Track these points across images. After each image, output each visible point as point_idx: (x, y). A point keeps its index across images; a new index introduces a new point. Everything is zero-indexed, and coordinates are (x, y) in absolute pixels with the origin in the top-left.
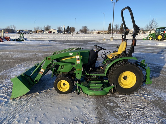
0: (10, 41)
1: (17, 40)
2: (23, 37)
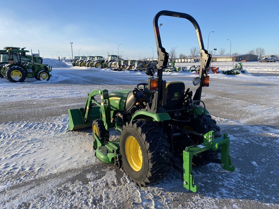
0: (218, 74)
1: (229, 73)
2: (241, 68)
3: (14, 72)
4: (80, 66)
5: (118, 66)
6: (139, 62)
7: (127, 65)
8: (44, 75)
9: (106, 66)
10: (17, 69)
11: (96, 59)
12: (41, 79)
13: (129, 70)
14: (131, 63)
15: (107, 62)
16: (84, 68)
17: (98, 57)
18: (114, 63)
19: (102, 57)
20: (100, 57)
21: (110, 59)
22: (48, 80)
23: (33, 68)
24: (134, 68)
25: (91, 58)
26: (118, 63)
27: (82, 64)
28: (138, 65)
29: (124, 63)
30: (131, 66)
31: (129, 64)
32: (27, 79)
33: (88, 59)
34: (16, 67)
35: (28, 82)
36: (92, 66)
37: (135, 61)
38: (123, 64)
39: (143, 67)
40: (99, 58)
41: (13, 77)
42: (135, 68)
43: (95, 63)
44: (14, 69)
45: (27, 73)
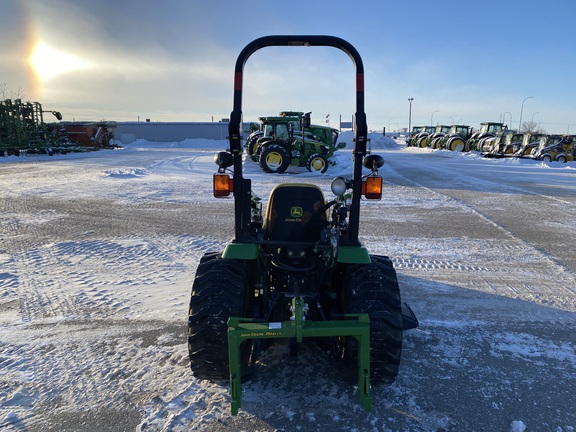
3: (271, 155)
4: (421, 146)
5: (497, 148)
6: (552, 138)
7: (520, 146)
8: (318, 163)
9: (472, 147)
10: (277, 150)
11: (453, 131)
12: (312, 169)
13: (521, 157)
14: (530, 141)
15: (475, 137)
16: (426, 150)
17: (457, 127)
18: (490, 140)
19: (467, 128)
20: (463, 127)
21: (484, 130)
22: (323, 172)
23: (302, 150)
24: (534, 153)
25: (445, 130)
26: (498, 140)
27: (425, 142)
28: (546, 145)
29: (512, 140)
30: (528, 149)
31: (525, 143)
32: (290, 168)
33: (438, 132)
34: (275, 146)
35: (291, 173)
36: (442, 147)
37: (541, 135)
38: (509, 143)
39: (560, 150)
40: (460, 129)
41: (268, 163)
42: (538, 153)
43: (450, 140)
44: (272, 150)
45: (291, 158)
